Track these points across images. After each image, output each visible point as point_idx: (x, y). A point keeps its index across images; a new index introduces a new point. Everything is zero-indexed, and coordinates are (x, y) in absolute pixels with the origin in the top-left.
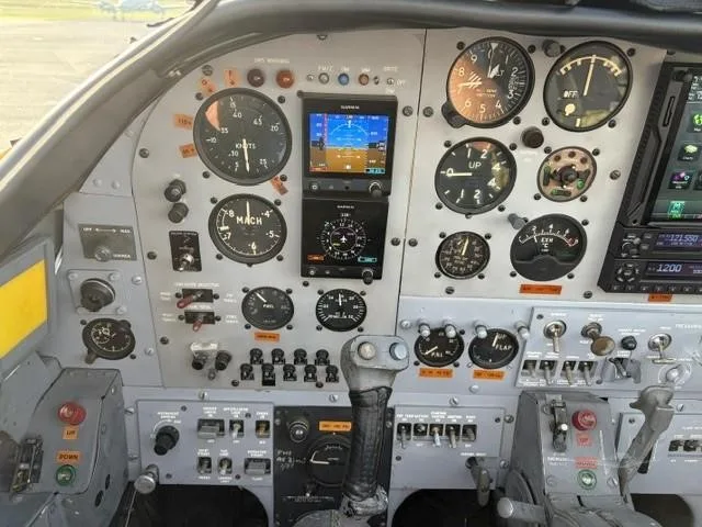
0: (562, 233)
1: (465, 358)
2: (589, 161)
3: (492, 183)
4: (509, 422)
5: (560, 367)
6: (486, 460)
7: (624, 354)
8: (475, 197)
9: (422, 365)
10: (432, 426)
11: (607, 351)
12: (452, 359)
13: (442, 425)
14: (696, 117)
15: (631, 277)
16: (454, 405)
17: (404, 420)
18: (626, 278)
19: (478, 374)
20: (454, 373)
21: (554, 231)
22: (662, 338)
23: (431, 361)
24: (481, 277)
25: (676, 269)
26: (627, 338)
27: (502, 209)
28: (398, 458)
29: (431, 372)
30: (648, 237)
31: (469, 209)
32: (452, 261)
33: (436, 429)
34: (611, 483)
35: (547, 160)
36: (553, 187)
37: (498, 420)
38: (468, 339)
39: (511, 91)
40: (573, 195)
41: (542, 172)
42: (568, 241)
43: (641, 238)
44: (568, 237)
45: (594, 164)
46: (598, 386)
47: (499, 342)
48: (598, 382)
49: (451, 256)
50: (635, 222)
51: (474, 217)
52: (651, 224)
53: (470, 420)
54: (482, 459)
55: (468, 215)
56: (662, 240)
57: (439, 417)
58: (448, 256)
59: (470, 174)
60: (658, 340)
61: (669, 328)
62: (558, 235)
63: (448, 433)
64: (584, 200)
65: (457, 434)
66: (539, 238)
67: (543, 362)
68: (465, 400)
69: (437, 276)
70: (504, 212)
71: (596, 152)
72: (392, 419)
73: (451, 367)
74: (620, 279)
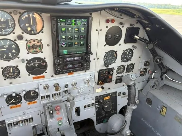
0: (40, 62)
1: (23, 100)
2: (40, 42)
3: (14, 51)
4: (42, 114)
5: (51, 96)
6: (38, 126)
7: (66, 89)
8: (10, 55)
9: (10, 106)
10: (19, 121)
11: (59, 90)
12: (20, 101)
13: (22, 120)
14: (62, 29)
15: (60, 70)
16: (24, 114)
17: (9, 123)
18: (59, 71)
19: (29, 104)
20: (21, 105)
21: (37, 61)
22: (74, 83)
23: (13, 104)
24: (20, 77)
25: (71, 66)
26: (66, 85)
27: (18, 58)
28: (10, 134)
29: (14, 107)
30: (61, 60)
31: (8, 59)
32: (8, 74)
33: (21, 122)
34: (66, 122)
35: (27, 43)
36: (32, 50)
37: (38, 114)
38: (22, 95)
39: (10, 25)
40: (38, 51)
41: (27, 47)
42: (43, 64)
43: (59, 60)
44: (42, 62)
45: (41, 43)
46: (63, 98)
47: (32, 93)
48: (63, 97)
49: (8, 73)
50: (56, 57)
51: (10, 61)
52: (60, 56)
53: (30, 117)
54: (37, 125)
55: (8, 61)
56: (65, 60)
57: (20, 119)
58: (7, 73)
59: (5, 49)
60: (73, 84)
61: (75, 80)
62: (39, 62)
63: (25, 122)
64: (42, 52)
65: (27, 121)
66: (34, 64)
67: (46, 96)
68: (28, 111)
69: (5, 80)
70: (19, 59)
71: (41, 40)
72: (5, 123)
73: (20, 104)
74: (58, 71)
